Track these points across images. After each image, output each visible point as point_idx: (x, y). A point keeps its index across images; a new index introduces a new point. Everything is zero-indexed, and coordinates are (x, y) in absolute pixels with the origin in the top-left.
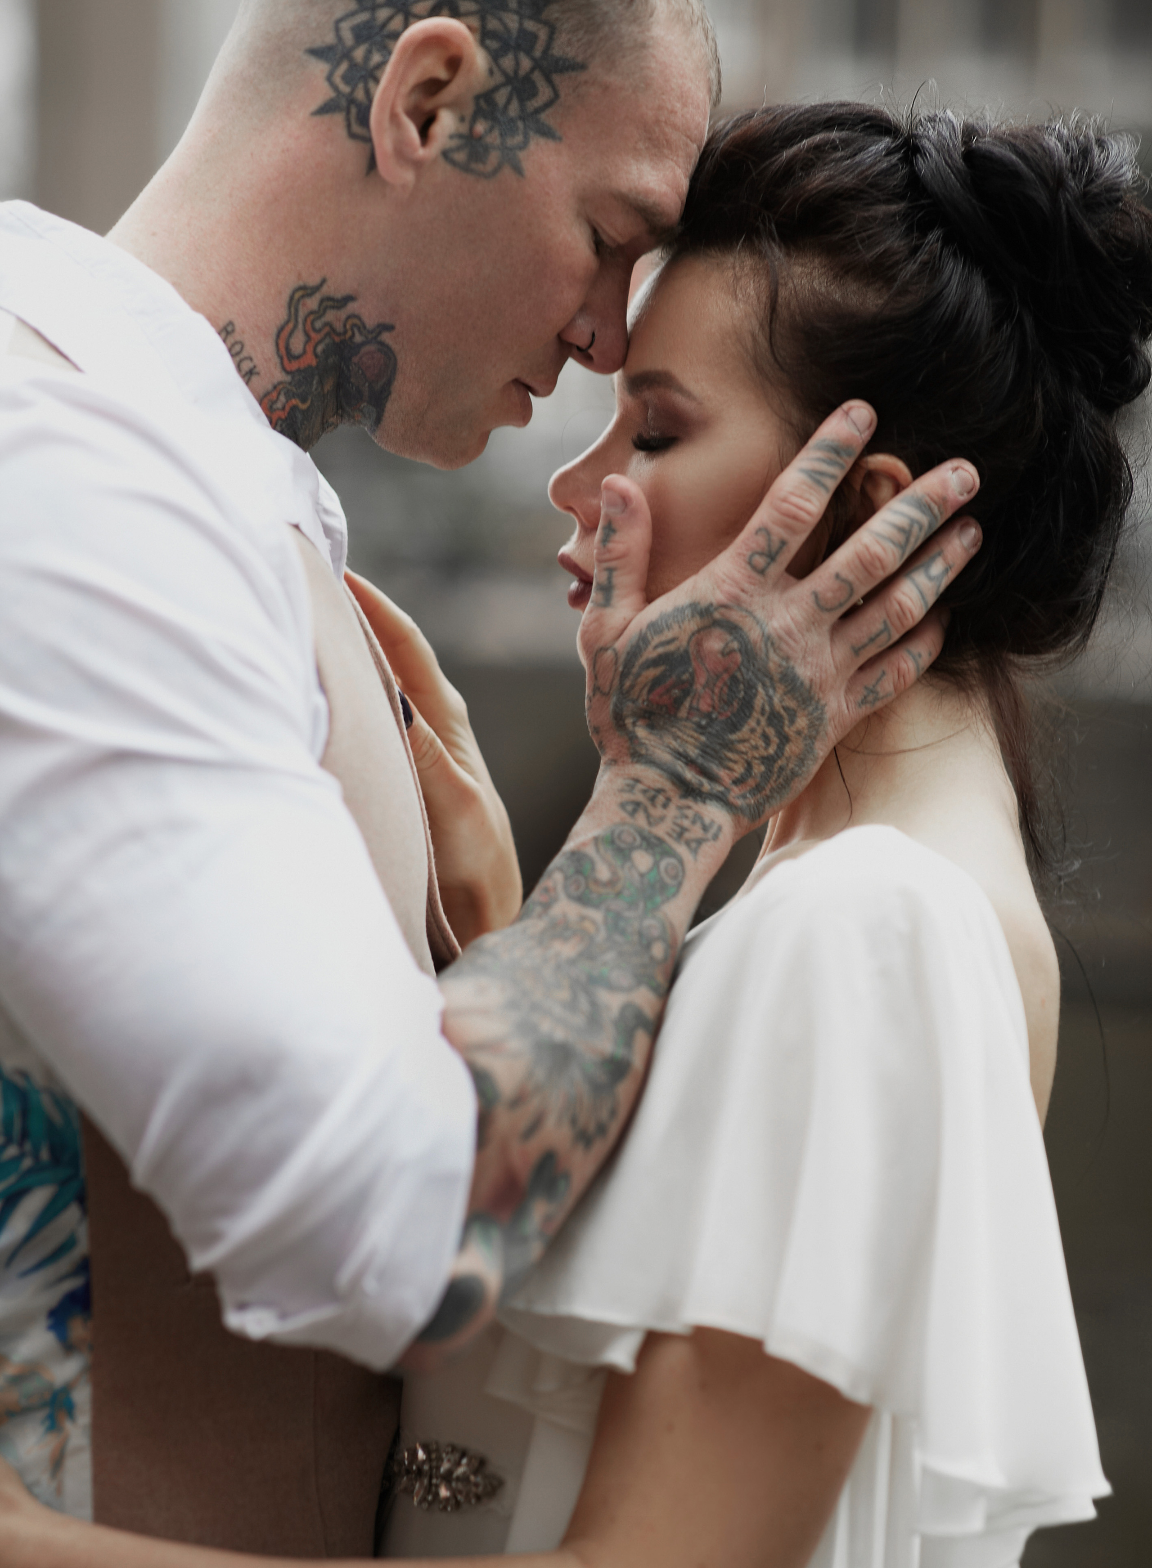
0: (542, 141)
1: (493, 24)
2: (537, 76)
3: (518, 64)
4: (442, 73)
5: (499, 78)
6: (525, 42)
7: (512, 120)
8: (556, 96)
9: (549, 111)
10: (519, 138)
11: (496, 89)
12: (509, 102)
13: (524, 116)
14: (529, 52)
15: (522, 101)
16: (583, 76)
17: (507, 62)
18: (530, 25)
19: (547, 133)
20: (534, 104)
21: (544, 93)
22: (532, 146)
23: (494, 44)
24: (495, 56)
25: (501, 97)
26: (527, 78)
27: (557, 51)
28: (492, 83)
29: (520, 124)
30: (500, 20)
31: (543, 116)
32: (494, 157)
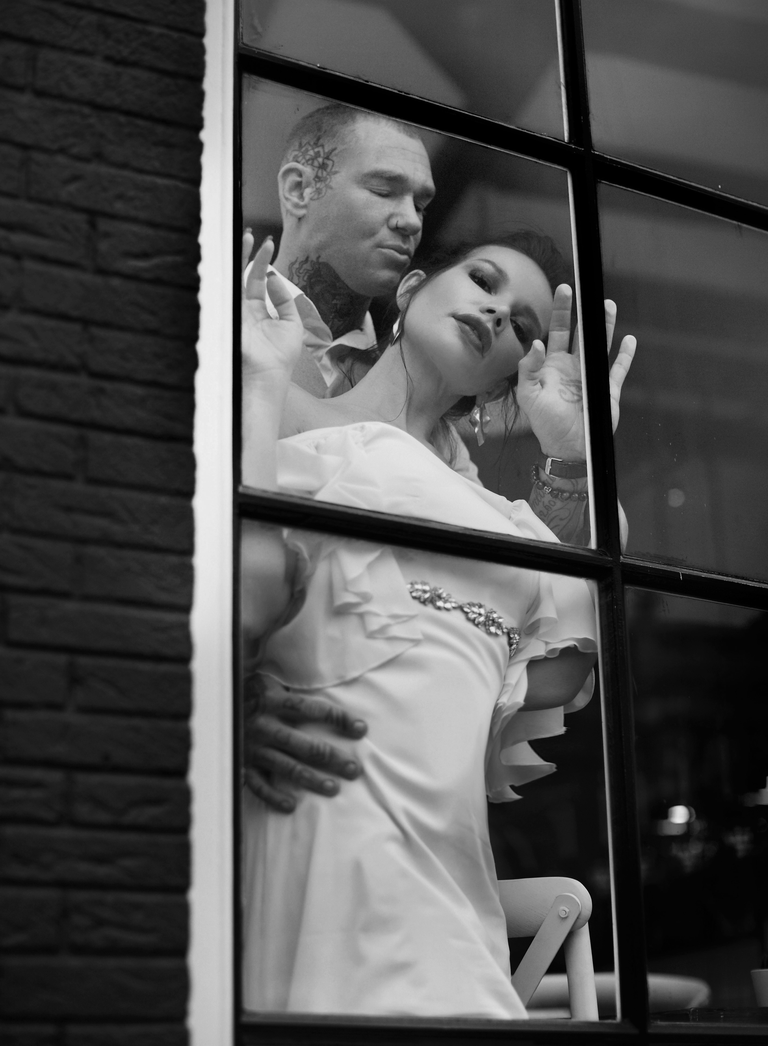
0: (336, 176)
1: (308, 157)
2: (326, 161)
3: (318, 162)
4: (299, 179)
5: (316, 169)
6: (317, 155)
7: (326, 177)
8: (333, 161)
9: (334, 168)
10: (329, 180)
11: (317, 172)
12: (322, 173)
13: (328, 174)
14: (320, 156)
15: (325, 170)
16: (336, 152)
17: (316, 164)
18: (316, 150)
19: (336, 173)
20: (328, 169)
21: (330, 163)
22: (333, 179)
23: (310, 162)
24: (312, 165)
25: (320, 174)
26: (323, 164)
27: (326, 150)
28: (315, 172)
29: (328, 177)
30: (309, 155)
31: (333, 170)
32: (324, 190)
